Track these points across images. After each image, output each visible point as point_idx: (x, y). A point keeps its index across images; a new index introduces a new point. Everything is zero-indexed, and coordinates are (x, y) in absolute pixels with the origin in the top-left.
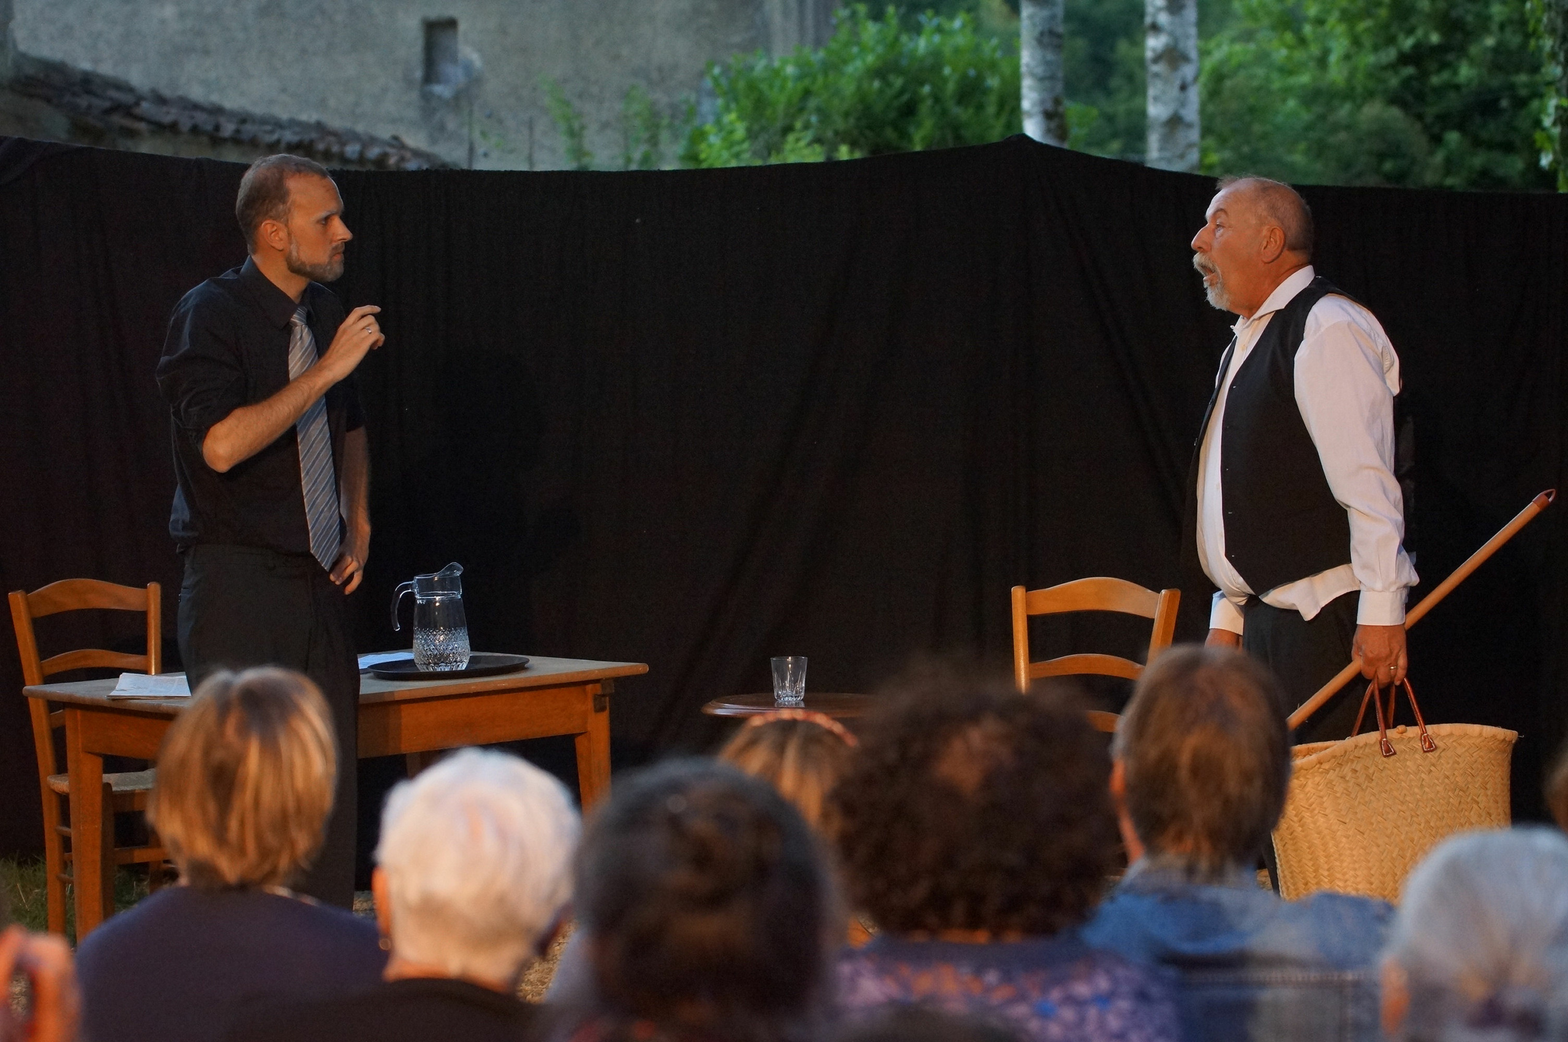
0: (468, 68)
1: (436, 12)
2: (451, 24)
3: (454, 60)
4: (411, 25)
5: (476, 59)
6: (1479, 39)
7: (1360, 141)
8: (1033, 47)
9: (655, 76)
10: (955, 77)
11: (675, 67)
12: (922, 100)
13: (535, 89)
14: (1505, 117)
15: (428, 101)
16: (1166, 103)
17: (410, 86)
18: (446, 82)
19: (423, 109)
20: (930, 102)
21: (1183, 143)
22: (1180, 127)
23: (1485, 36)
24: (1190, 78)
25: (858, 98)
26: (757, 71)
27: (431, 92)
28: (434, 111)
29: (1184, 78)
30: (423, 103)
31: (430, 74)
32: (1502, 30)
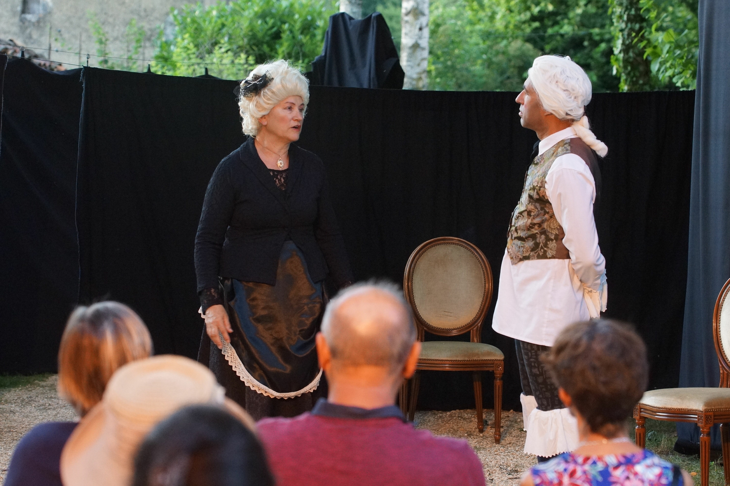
0: (45, 6)
3: (38, 2)
5: (49, 2)
6: (573, 9)
7: (510, 60)
8: (347, 5)
9: (142, 14)
10: (300, 20)
11: (153, 10)
12: (284, 32)
13: (80, 18)
14: (586, 51)
15: (24, 23)
16: (411, 38)
17: (14, 14)
18: (33, 13)
19: (21, 27)
20: (288, 33)
21: (419, 58)
22: (418, 50)
23: (576, 8)
24: (424, 24)
25: (250, 29)
26: (197, 13)
27: (25, 19)
28: (26, 28)
29: (421, 24)
30: (21, 24)
31: (25, 9)
32: (586, 5)
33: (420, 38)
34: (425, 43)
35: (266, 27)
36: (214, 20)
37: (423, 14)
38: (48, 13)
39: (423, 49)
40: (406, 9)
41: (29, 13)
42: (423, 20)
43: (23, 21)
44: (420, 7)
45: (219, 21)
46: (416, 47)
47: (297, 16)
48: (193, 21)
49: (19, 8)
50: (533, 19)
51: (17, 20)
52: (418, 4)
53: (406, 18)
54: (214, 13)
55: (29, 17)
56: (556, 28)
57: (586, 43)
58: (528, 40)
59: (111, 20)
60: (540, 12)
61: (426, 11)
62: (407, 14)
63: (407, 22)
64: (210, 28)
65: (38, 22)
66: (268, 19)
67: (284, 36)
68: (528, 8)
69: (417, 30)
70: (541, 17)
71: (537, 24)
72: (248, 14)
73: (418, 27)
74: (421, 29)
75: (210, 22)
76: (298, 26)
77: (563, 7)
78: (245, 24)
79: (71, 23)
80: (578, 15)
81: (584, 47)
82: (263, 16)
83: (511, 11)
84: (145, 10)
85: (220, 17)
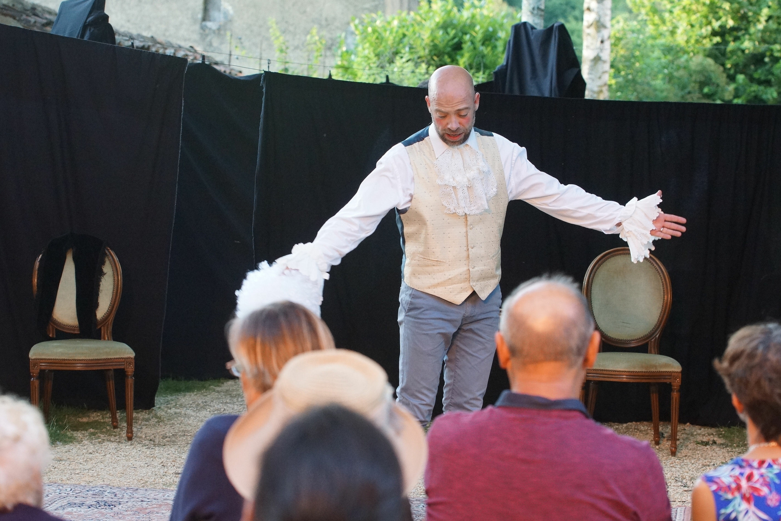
0: (226, 14)
3: (219, 10)
5: (230, 9)
6: (755, 25)
7: (691, 75)
8: (528, 16)
9: (324, 23)
10: (481, 31)
11: (334, 19)
12: (465, 42)
13: (261, 27)
14: (767, 67)
15: (204, 31)
16: (593, 50)
17: (195, 21)
18: (214, 20)
19: (201, 34)
20: (469, 44)
21: (601, 71)
22: (600, 62)
23: (757, 24)
24: (606, 37)
25: (431, 39)
26: (378, 23)
27: (206, 26)
28: (207, 35)
29: (603, 37)
30: (201, 31)
31: (206, 16)
32: (767, 21)
33: (602, 50)
34: (607, 55)
35: (448, 38)
36: (395, 30)
37: (604, 27)
38: (229, 20)
39: (604, 62)
40: (588, 21)
41: (210, 21)
42: (605, 33)
43: (203, 28)
44: (602, 20)
45: (401, 31)
46: (597, 59)
47: (477, 28)
49: (200, 16)
50: (714, 33)
51: (197, 27)
52: (600, 17)
53: (588, 31)
54: (396, 23)
55: (209, 24)
56: (737, 44)
57: (767, 60)
58: (710, 54)
59: (291, 28)
60: (721, 27)
61: (608, 24)
62: (589, 27)
63: (589, 34)
64: (391, 38)
65: (219, 29)
66: (449, 30)
67: (467, 46)
68: (710, 23)
69: (599, 43)
70: (722, 32)
71: (717, 39)
72: (430, 24)
73: (600, 40)
74: (602, 42)
76: (479, 36)
77: (745, 22)
79: (252, 31)
80: (759, 31)
81: (765, 64)
82: (445, 26)
83: (692, 26)
84: (326, 20)
85: (401, 26)
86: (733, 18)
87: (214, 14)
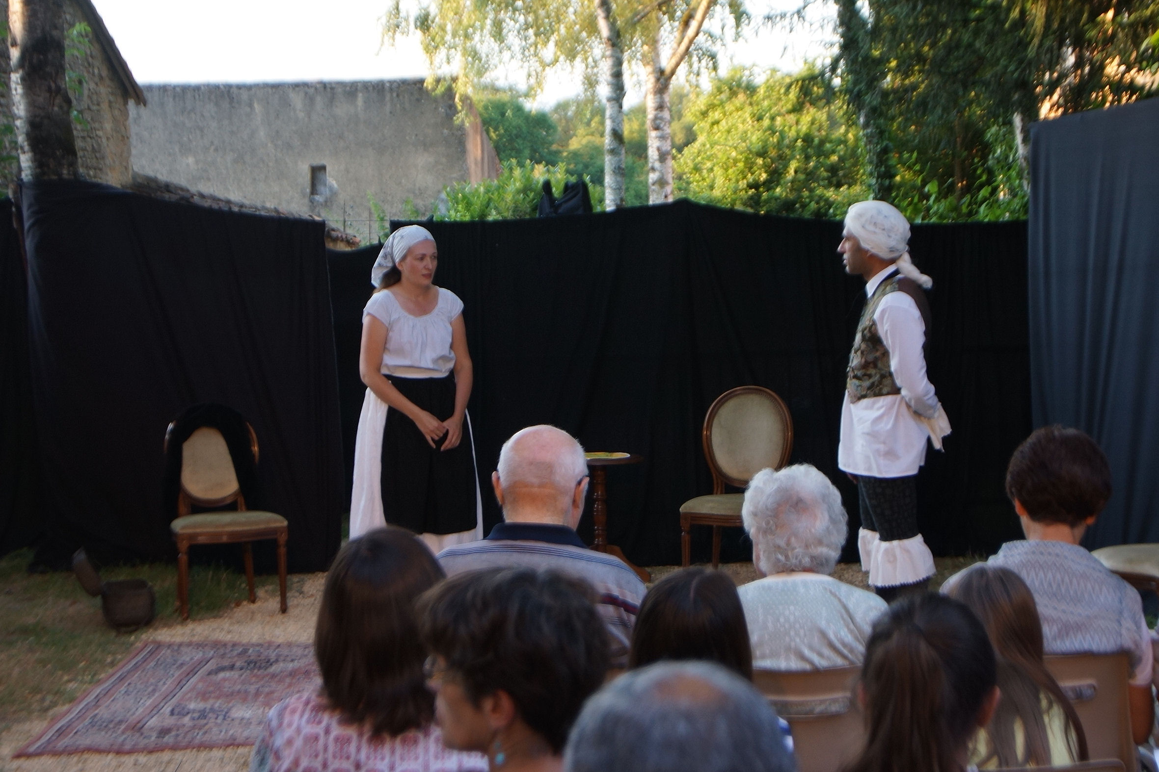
0: (331, 188)
1: (317, 162)
2: (323, 168)
3: (325, 185)
4: (304, 169)
5: (335, 184)
6: (785, 176)
9: (417, 192)
11: (426, 189)
13: (362, 197)
15: (313, 203)
17: (304, 196)
18: (321, 194)
19: (310, 206)
23: (787, 175)
24: (668, 192)
26: (467, 190)
27: (314, 199)
28: (315, 207)
29: (666, 192)
30: (310, 204)
31: (314, 190)
32: (795, 172)
35: (528, 199)
36: (481, 195)
38: (334, 194)
40: (652, 179)
41: (317, 194)
43: (312, 201)
44: (665, 177)
45: (487, 196)
48: (464, 197)
49: (308, 190)
51: (306, 201)
53: (653, 187)
54: (482, 189)
55: (317, 197)
56: (770, 193)
59: (389, 198)
60: (755, 180)
62: (653, 184)
63: (654, 190)
64: (479, 202)
65: (326, 202)
66: (528, 193)
72: (512, 189)
73: (664, 194)
74: (666, 196)
75: (478, 197)
77: (776, 175)
78: (509, 198)
79: (355, 202)
80: (789, 181)
82: (524, 190)
84: (419, 189)
85: (487, 191)
86: (766, 172)
87: (321, 188)
